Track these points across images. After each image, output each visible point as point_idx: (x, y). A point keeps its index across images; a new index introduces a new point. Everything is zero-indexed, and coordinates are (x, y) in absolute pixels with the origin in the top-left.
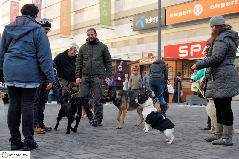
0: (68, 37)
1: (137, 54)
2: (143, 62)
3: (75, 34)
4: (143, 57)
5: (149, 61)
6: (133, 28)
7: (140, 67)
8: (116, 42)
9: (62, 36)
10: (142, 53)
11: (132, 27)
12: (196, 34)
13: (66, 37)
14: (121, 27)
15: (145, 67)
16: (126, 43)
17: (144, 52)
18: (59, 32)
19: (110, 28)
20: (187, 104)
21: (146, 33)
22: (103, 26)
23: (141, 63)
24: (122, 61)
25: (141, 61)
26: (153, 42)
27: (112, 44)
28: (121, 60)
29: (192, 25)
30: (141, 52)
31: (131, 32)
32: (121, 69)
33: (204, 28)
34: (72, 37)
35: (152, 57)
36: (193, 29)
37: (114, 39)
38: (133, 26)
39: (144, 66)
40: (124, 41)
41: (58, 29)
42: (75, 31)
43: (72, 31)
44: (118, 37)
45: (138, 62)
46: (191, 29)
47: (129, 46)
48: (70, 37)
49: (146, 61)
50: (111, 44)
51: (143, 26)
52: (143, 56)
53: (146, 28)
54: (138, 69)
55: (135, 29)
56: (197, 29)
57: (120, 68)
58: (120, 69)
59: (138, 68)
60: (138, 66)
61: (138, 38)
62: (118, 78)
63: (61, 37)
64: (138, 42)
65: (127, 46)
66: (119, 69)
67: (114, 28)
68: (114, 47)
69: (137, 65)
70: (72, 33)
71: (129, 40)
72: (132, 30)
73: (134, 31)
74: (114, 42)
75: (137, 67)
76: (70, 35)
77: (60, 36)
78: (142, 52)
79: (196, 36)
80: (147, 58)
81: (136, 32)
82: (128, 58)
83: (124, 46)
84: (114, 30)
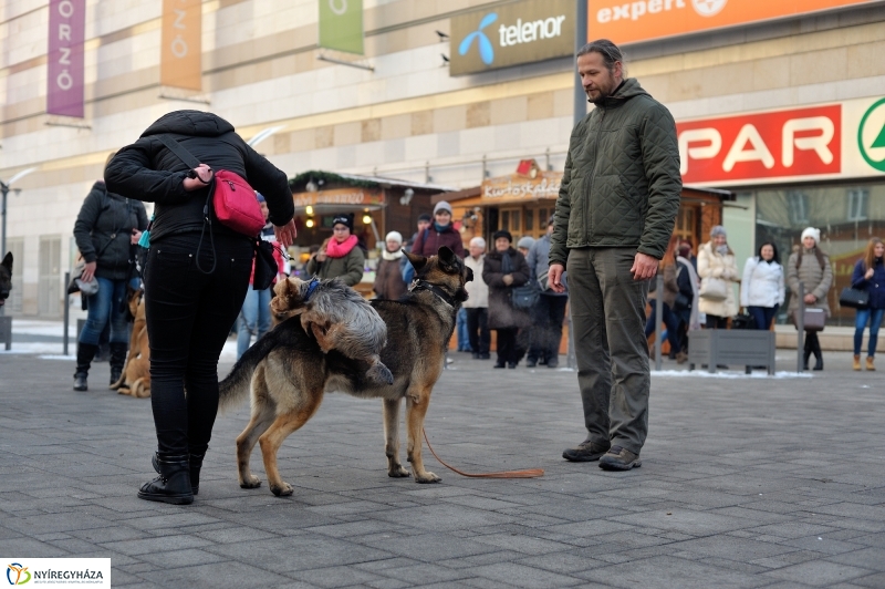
0: (191, 98)
1: (466, 166)
2: (498, 193)
3: (217, 88)
4: (487, 179)
5: (521, 192)
6: (447, 63)
7: (484, 216)
8: (379, 120)
9: (166, 94)
10: (484, 162)
11: (446, 59)
12: (698, 88)
13: (182, 96)
14: (403, 60)
15: (506, 214)
16: (421, 123)
17: (491, 156)
18: (157, 79)
19: (359, 63)
20: (692, 367)
21: (502, 83)
22: (329, 54)
23: (489, 197)
24: (410, 192)
25: (491, 192)
26: (528, 119)
27: (365, 124)
28: (406, 188)
29: (683, 53)
30: (480, 157)
31: (441, 79)
33: (731, 64)
34: (208, 97)
35: (533, 173)
36: (689, 71)
37: (372, 105)
38: (448, 56)
39: (501, 210)
40: (413, 115)
41: (152, 69)
42: (218, 75)
43: (206, 73)
45: (476, 193)
46: (680, 68)
47: (431, 132)
48: (198, 98)
49: (509, 189)
50: (359, 126)
51: (488, 55)
52: (487, 174)
53: (500, 64)
54: (475, 222)
55: (456, 66)
56: (703, 69)
57: (440, 212)
58: (443, 217)
59: (478, 216)
60: (477, 209)
61: (468, 105)
63: (162, 97)
64: (468, 120)
65: (423, 133)
66: (437, 217)
67: (371, 62)
68: (373, 140)
69: (473, 207)
70: (207, 81)
71: (432, 111)
72: (445, 72)
73: (453, 74)
74: (371, 120)
75: (472, 213)
76: (198, 89)
77: (159, 94)
78: (485, 157)
79: (700, 97)
80: (513, 179)
81: (462, 81)
82: (430, 179)
83: (413, 134)
84: (372, 70)
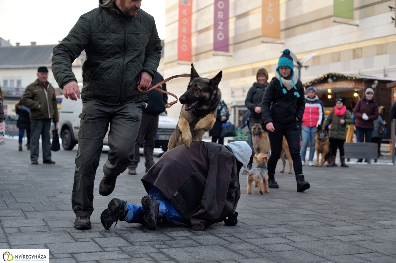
0: (276, 42)
3: (287, 36)
6: (394, 21)
8: (361, 49)
9: (265, 40)
11: (393, 19)
13: (272, 41)
16: (381, 50)
18: (260, 33)
19: (352, 23)
22: (338, 19)
24: (376, 82)
27: (354, 51)
28: (374, 80)
31: (391, 29)
32: (372, 96)
34: (283, 41)
37: (358, 42)
38: (394, 17)
40: (378, 46)
41: (258, 29)
42: (287, 31)
43: (282, 30)
44: (366, 38)
47: (386, 53)
48: (278, 41)
50: (352, 52)
57: (369, 93)
58: (369, 96)
62: (362, 114)
63: (263, 42)
65: (382, 54)
66: (367, 96)
67: (357, 22)
68: (359, 58)
70: (282, 34)
71: (386, 43)
72: (393, 25)
74: (358, 49)
76: (278, 38)
77: (261, 40)
83: (378, 54)
84: (358, 26)
